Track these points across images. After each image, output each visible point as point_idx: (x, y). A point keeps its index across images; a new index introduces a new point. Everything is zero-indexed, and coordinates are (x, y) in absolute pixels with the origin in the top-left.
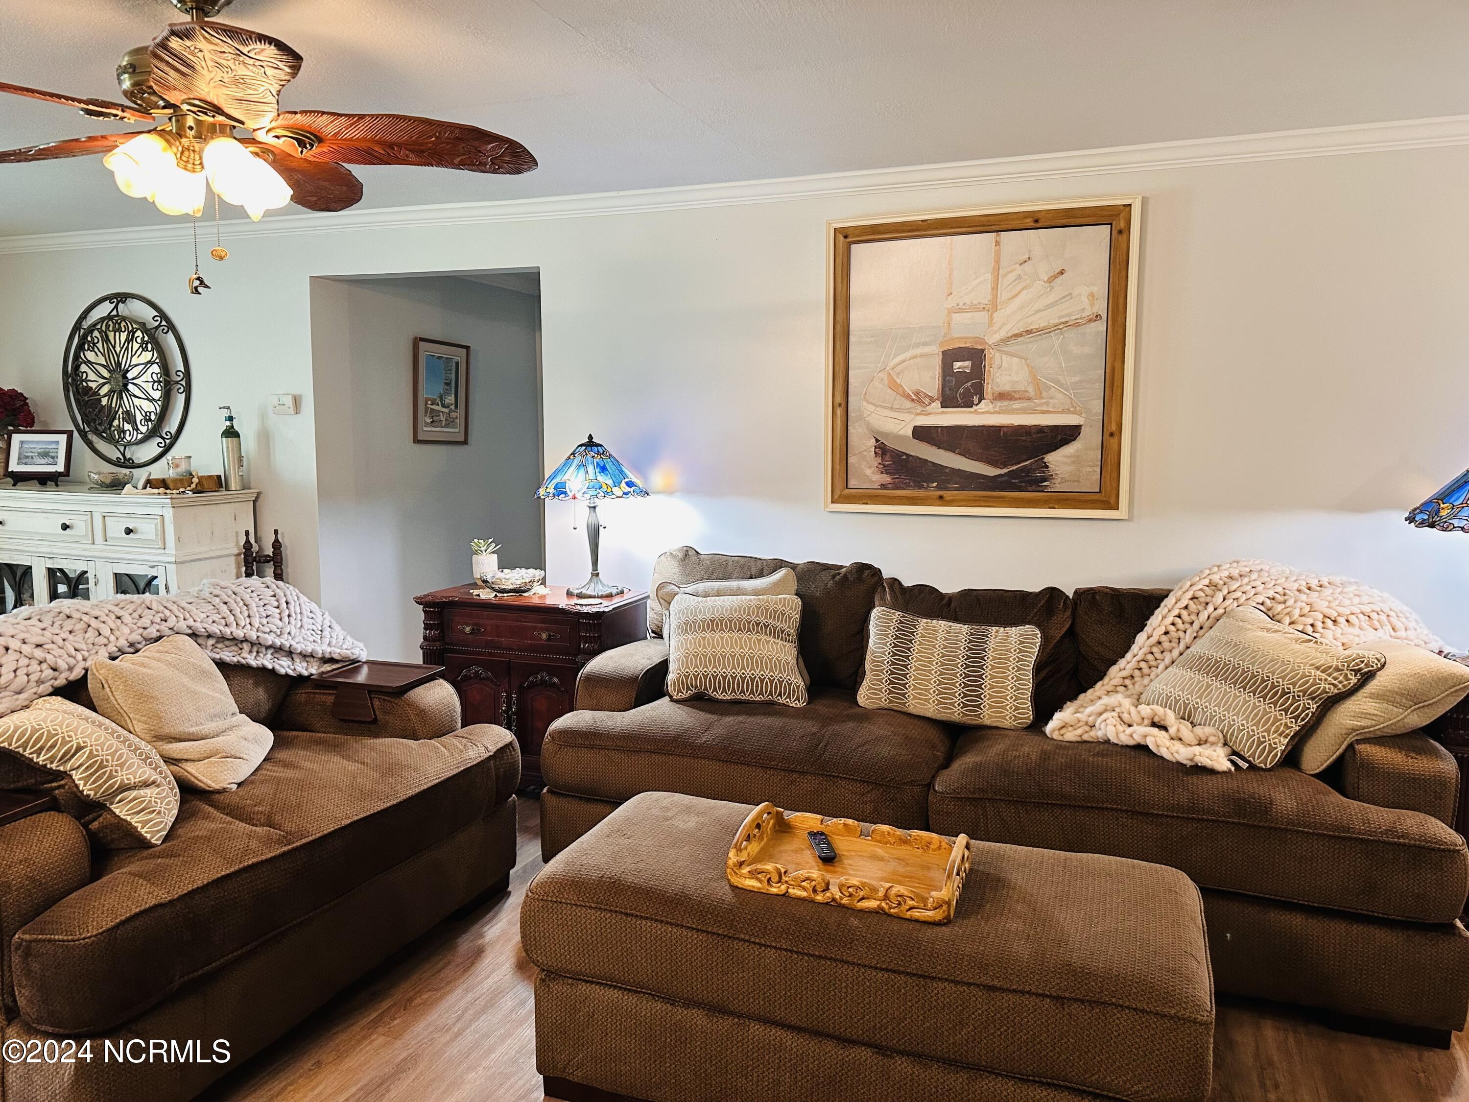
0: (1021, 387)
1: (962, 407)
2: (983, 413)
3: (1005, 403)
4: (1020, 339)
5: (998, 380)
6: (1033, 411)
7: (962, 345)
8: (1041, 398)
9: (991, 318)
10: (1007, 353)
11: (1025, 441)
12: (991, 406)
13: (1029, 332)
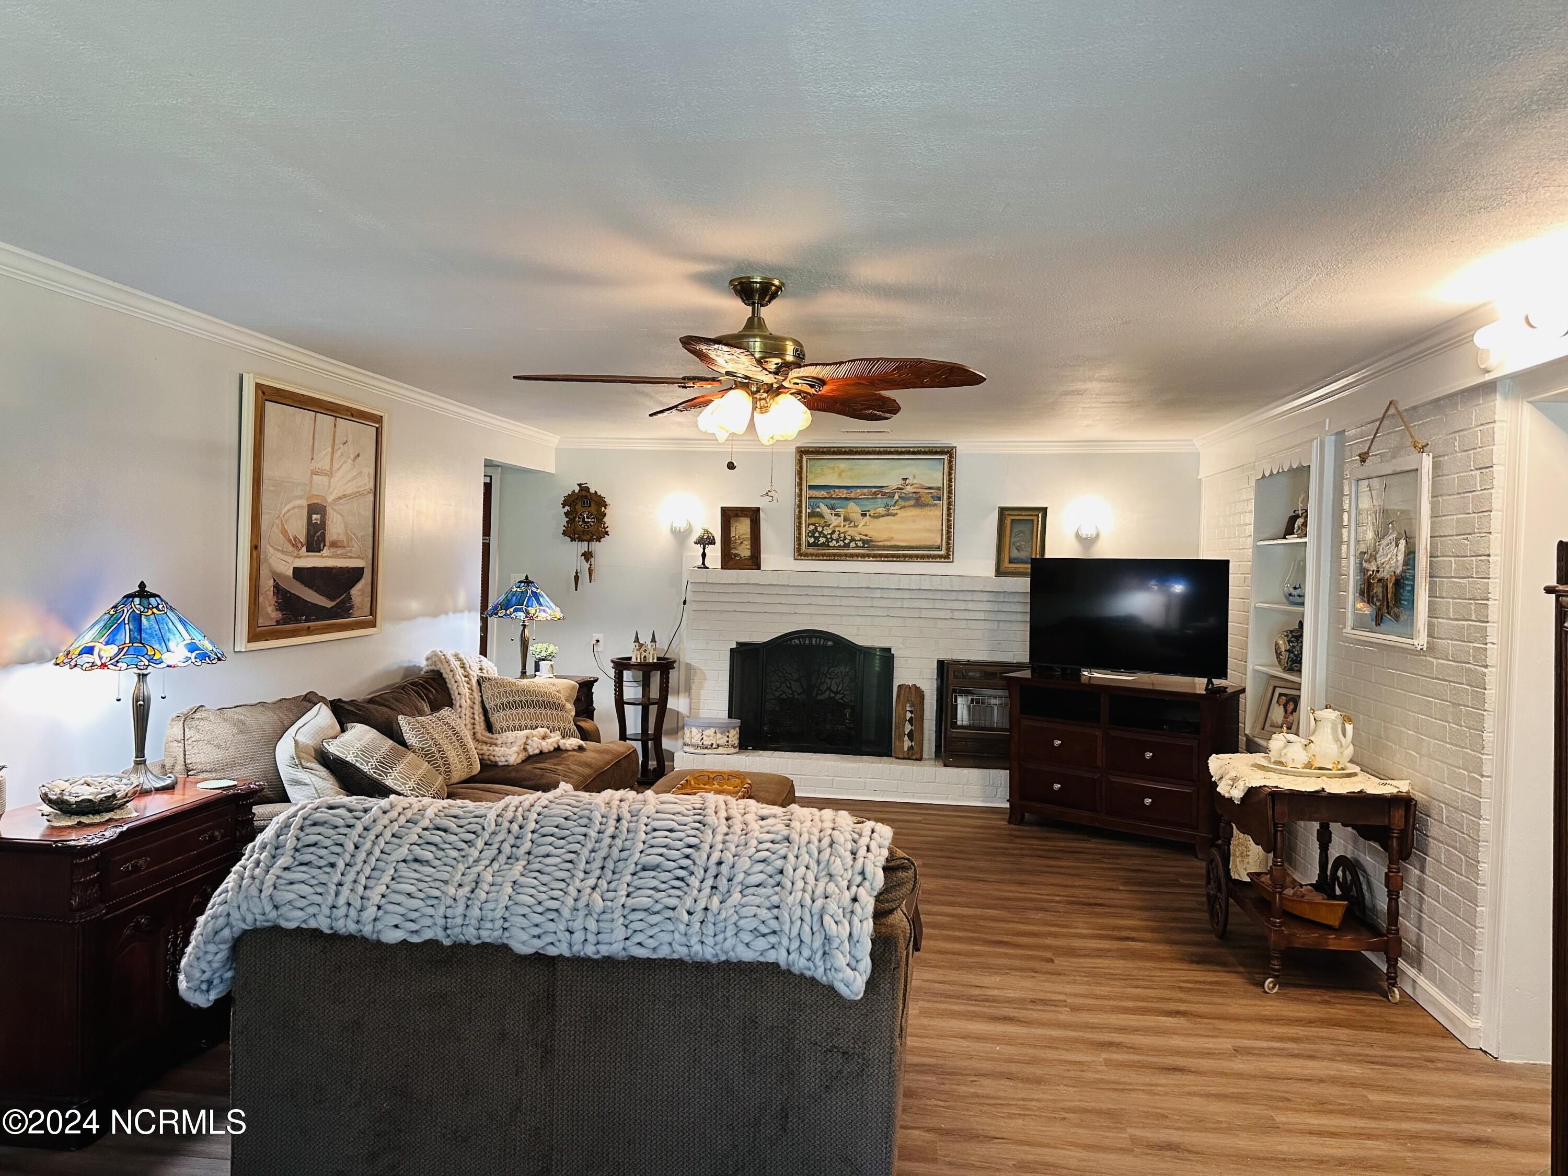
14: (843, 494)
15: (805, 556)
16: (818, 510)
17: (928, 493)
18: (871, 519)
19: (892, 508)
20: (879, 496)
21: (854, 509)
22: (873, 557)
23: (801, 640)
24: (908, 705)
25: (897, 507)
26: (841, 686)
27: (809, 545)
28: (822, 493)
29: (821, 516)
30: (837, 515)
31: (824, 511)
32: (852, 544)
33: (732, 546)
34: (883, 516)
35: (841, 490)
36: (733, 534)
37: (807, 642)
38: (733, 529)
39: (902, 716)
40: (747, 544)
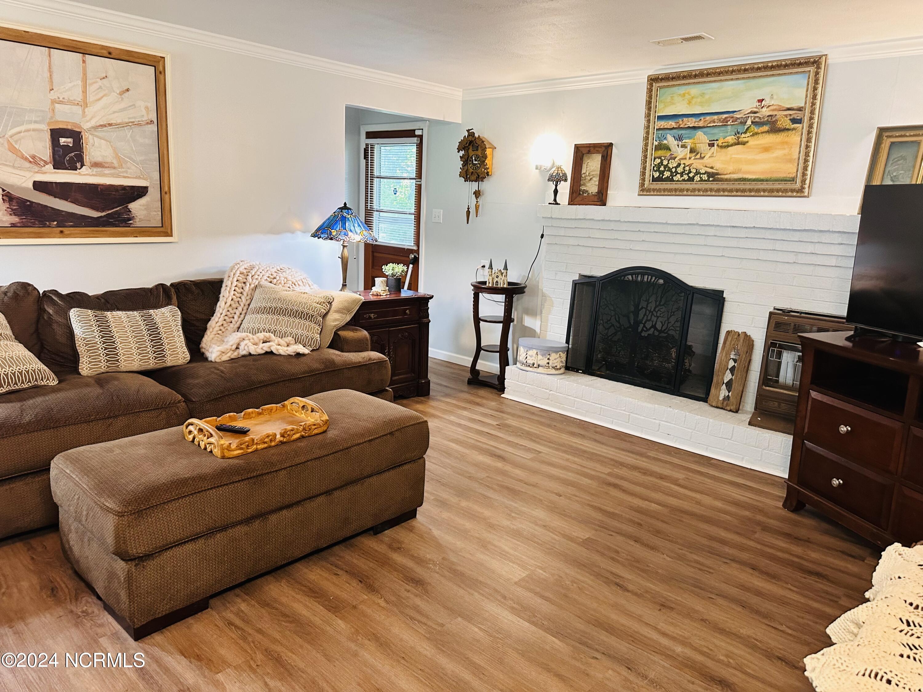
0: (108, 160)
1: (69, 170)
2: (84, 175)
3: (99, 169)
4: (105, 129)
5: (93, 154)
6: (118, 176)
7: (65, 127)
8: (122, 168)
9: (84, 112)
10: (97, 137)
11: (114, 195)
12: (90, 170)
13: (110, 125)
14: (691, 122)
15: (647, 192)
16: (665, 142)
17: (786, 116)
18: (719, 149)
19: (743, 135)
20: (729, 123)
21: (701, 138)
22: (716, 191)
23: (634, 276)
24: (733, 353)
25: (748, 134)
26: (666, 325)
27: (654, 180)
28: (670, 123)
29: (668, 148)
30: (684, 146)
31: (670, 143)
32: (697, 178)
33: (582, 183)
34: (732, 145)
35: (690, 119)
36: (584, 171)
37: (639, 279)
38: (584, 166)
39: (724, 363)
40: (596, 180)
